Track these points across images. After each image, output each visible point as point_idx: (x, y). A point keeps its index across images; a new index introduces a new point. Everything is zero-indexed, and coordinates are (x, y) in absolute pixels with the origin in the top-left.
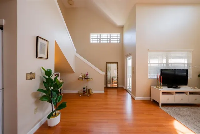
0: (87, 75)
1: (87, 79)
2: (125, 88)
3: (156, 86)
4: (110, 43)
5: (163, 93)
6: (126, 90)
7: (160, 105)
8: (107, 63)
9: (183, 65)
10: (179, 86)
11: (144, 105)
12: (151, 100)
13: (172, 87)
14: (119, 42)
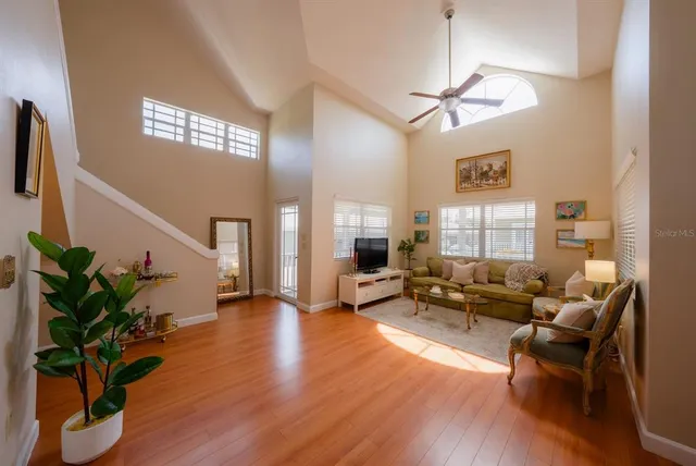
0: (148, 262)
1: (149, 278)
2: (273, 294)
3: (348, 274)
4: (225, 155)
5: (361, 285)
6: (280, 299)
7: (356, 308)
8: (213, 221)
9: (382, 231)
10: (378, 269)
11: (330, 317)
12: (340, 305)
13: (369, 273)
14: (254, 156)
